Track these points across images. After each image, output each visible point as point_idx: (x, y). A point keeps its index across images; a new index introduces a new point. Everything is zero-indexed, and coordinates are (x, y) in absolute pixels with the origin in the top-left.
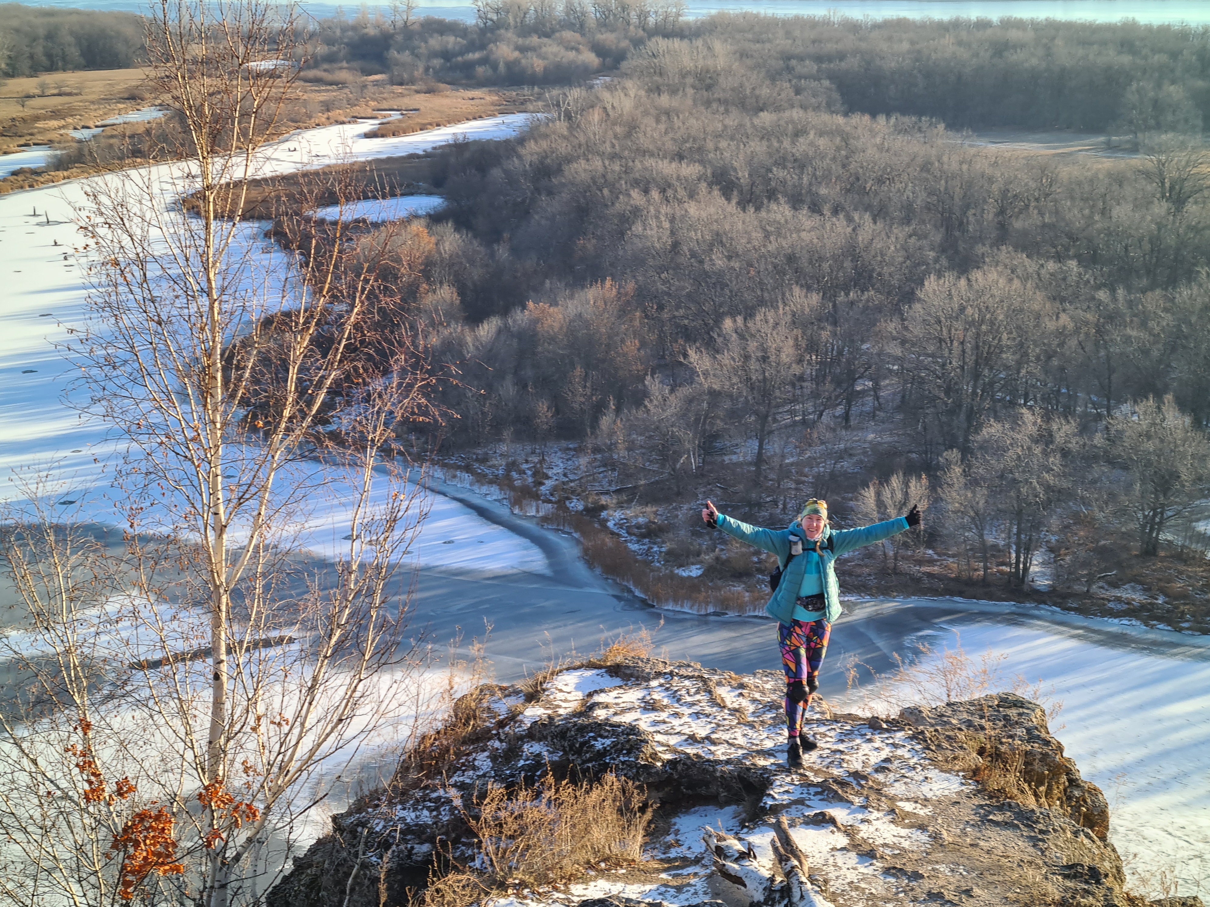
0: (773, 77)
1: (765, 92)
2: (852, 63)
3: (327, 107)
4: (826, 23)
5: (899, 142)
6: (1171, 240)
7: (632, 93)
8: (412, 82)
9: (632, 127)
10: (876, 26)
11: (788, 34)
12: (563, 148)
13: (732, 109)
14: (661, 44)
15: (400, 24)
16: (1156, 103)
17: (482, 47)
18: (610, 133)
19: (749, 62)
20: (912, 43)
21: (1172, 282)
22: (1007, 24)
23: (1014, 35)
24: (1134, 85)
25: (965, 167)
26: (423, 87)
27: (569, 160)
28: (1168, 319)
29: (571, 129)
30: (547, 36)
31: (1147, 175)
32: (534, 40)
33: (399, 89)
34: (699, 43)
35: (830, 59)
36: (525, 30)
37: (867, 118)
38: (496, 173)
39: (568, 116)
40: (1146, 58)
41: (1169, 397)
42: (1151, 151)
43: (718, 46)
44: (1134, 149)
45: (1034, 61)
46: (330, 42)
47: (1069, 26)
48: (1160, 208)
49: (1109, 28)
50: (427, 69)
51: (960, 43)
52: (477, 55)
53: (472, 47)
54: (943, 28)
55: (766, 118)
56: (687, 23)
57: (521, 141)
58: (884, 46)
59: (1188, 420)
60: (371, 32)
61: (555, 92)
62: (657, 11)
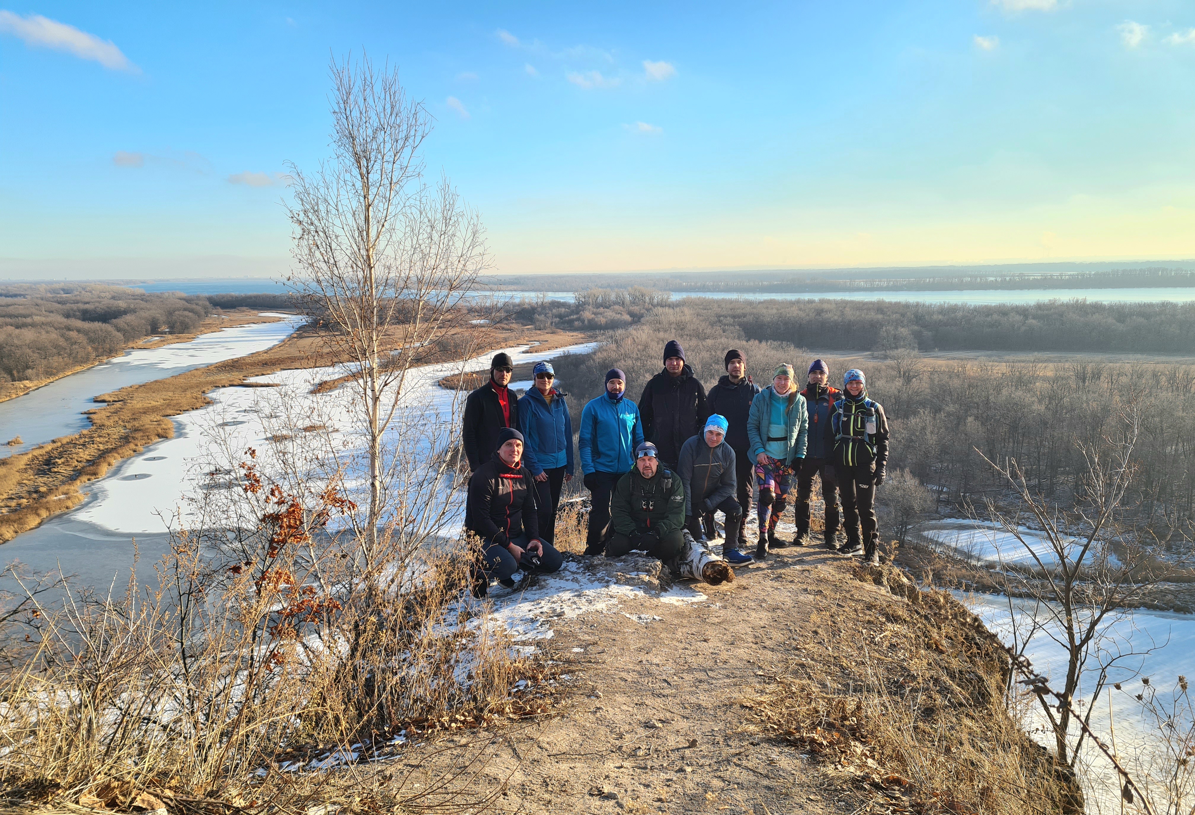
0: (712, 324)
1: (708, 331)
2: (749, 319)
3: (506, 340)
4: (737, 301)
5: (773, 352)
6: (904, 397)
7: (646, 331)
8: (545, 328)
9: (646, 347)
10: (760, 303)
11: (719, 306)
12: (614, 355)
13: (694, 339)
14: (660, 310)
15: (540, 303)
16: (895, 337)
17: (577, 313)
18: (636, 349)
19: (701, 318)
20: (778, 310)
21: (906, 416)
22: (822, 301)
23: (826, 306)
24: (884, 329)
25: (804, 364)
26: (550, 331)
27: (617, 361)
28: (905, 434)
29: (617, 347)
30: (607, 308)
31: (892, 368)
32: (601, 309)
33: (538, 332)
34: (678, 309)
35: (739, 317)
36: (598, 306)
37: (757, 342)
38: (583, 367)
39: (616, 342)
40: (889, 316)
41: (907, 470)
42: (893, 358)
43: (686, 310)
44: (886, 357)
45: (836, 318)
46: (507, 311)
47: (852, 302)
48: (899, 383)
49: (871, 303)
50: (552, 323)
51: (800, 310)
52: (575, 317)
53: (572, 313)
54: (792, 303)
55: (709, 342)
56: (673, 303)
57: (594, 353)
58: (764, 311)
59: (917, 482)
60: (526, 306)
61: (611, 332)
62: (658, 297)
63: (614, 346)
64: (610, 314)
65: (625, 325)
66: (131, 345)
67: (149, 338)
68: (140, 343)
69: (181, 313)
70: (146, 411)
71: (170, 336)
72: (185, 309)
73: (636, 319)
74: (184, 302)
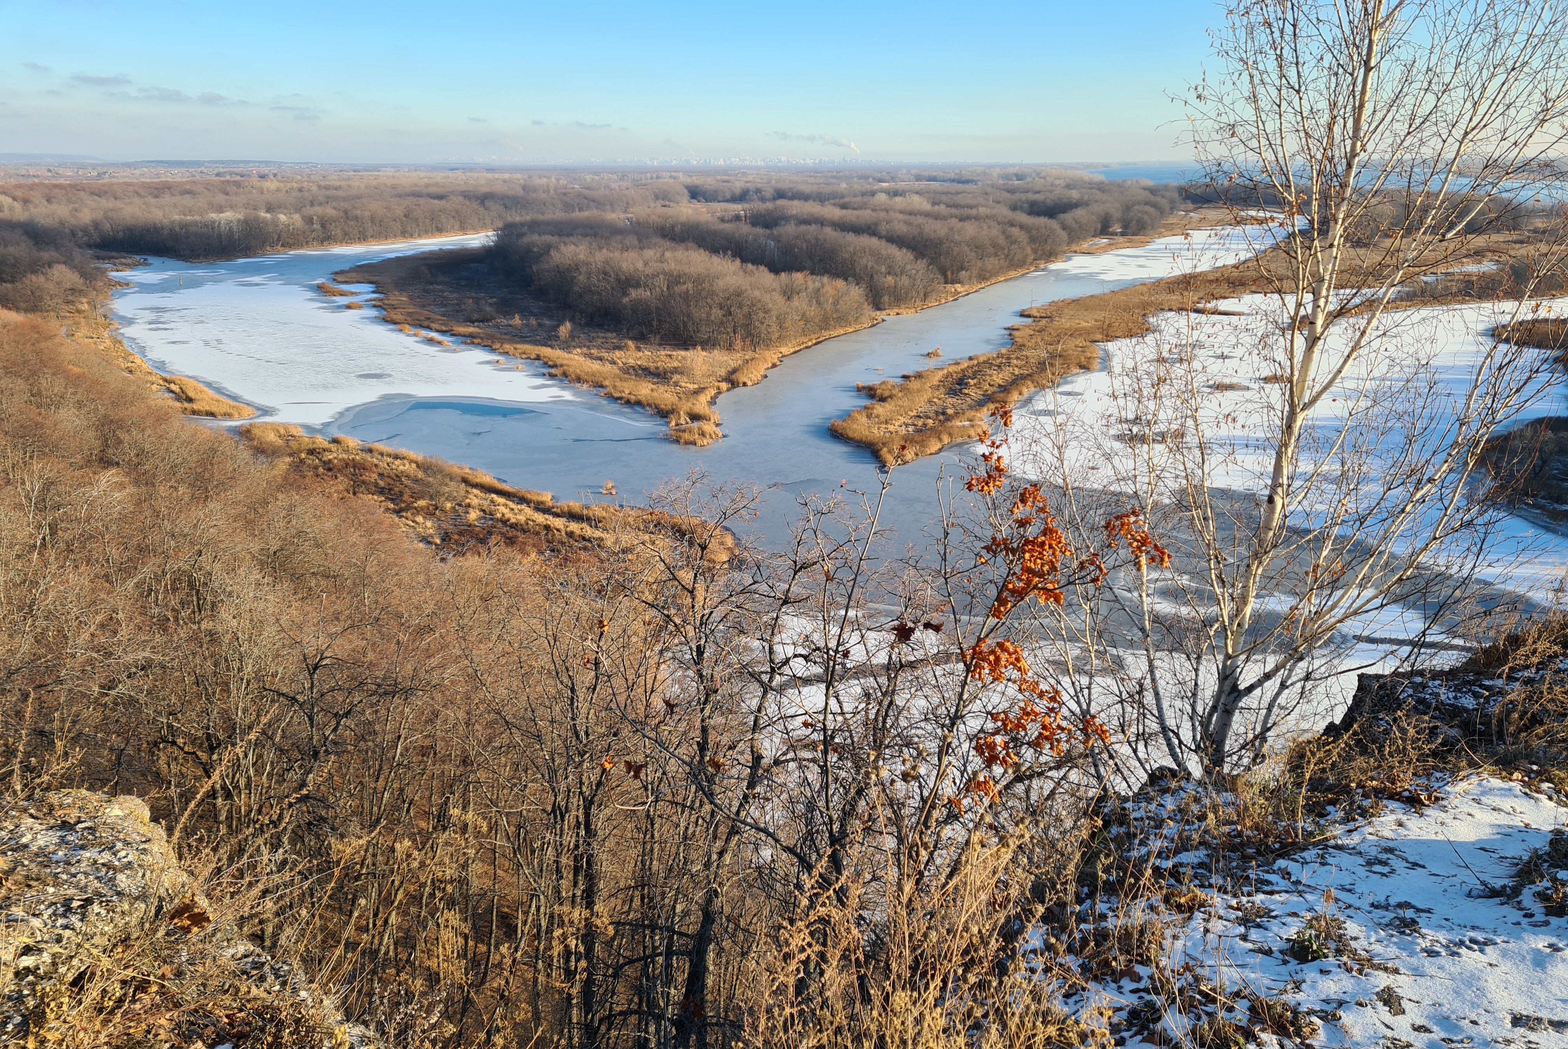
66: (1074, 248)
67: (1096, 240)
68: (1085, 246)
69: (1140, 208)
70: (1074, 333)
71: (1121, 239)
72: (1147, 203)
74: (1147, 193)
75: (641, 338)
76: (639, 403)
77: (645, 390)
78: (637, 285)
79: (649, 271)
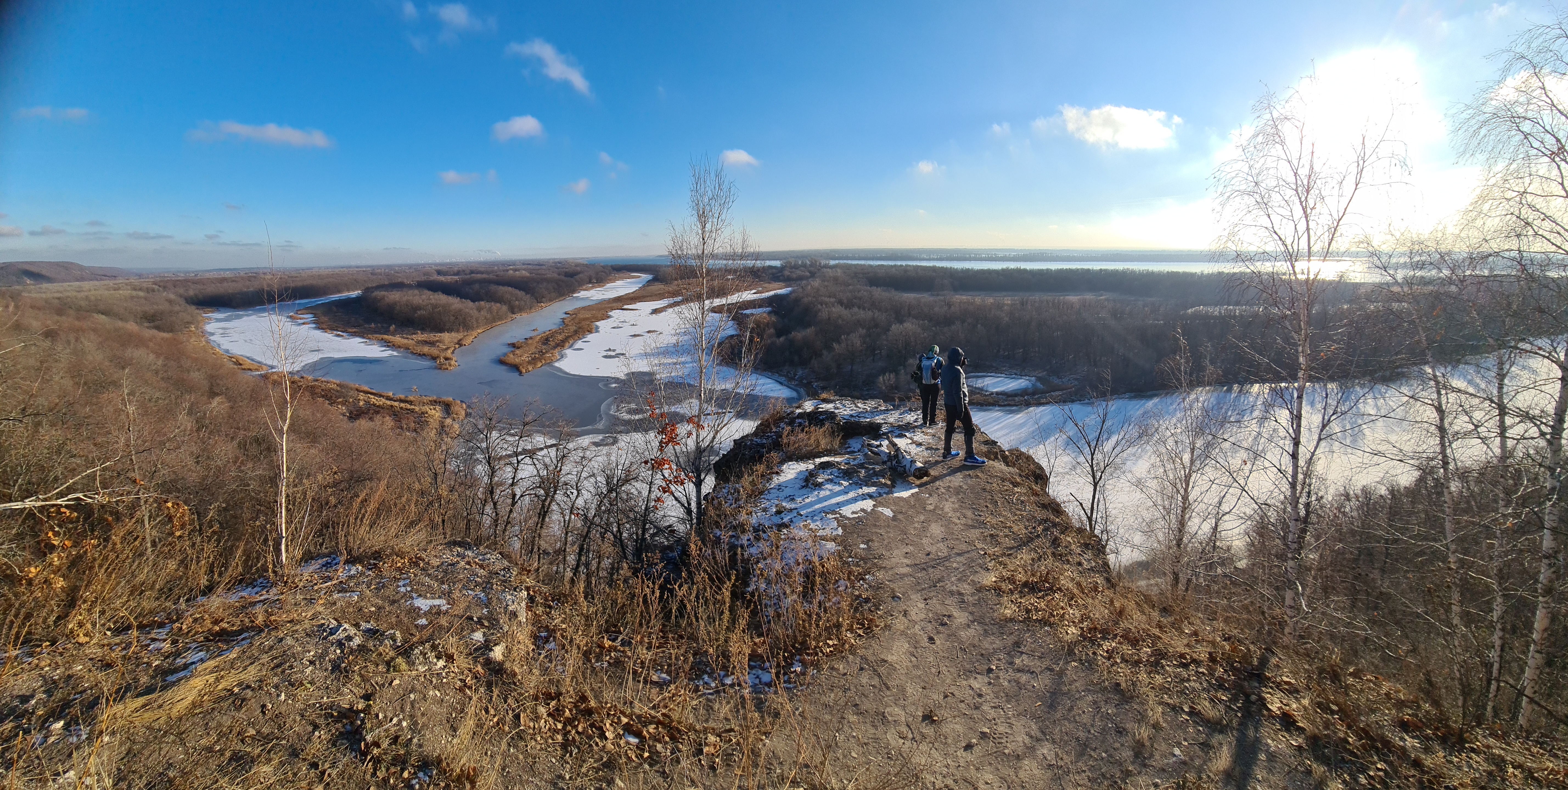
0: (853, 278)
1: (850, 281)
2: (871, 275)
3: (746, 287)
5: (883, 293)
6: (948, 316)
7: (818, 282)
8: (765, 280)
11: (855, 267)
12: (801, 295)
13: (842, 285)
14: (825, 270)
15: (763, 267)
16: (942, 285)
17: (782, 272)
18: (813, 291)
19: (846, 274)
20: (884, 270)
21: (950, 325)
23: (908, 269)
24: (937, 280)
25: (899, 300)
26: (768, 282)
27: (803, 298)
29: (803, 291)
30: (797, 269)
31: (941, 301)
32: (794, 270)
33: (762, 283)
34: (834, 270)
35: (865, 273)
36: (792, 268)
37: (875, 288)
38: (786, 302)
39: (802, 288)
42: (941, 295)
43: (838, 270)
44: (938, 295)
45: (914, 275)
46: (746, 271)
48: (945, 309)
50: (770, 278)
51: (896, 270)
52: (781, 274)
53: (779, 272)
54: (892, 267)
55: (851, 288)
56: (831, 266)
57: (791, 295)
58: (878, 270)
60: (757, 268)
61: (799, 282)
62: (823, 262)
63: (801, 290)
64: (799, 272)
65: (807, 278)
67: (589, 285)
68: (584, 288)
73: (813, 275)
75: (423, 330)
76: (424, 355)
77: (426, 349)
78: (420, 309)
79: (424, 303)
